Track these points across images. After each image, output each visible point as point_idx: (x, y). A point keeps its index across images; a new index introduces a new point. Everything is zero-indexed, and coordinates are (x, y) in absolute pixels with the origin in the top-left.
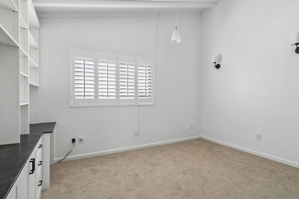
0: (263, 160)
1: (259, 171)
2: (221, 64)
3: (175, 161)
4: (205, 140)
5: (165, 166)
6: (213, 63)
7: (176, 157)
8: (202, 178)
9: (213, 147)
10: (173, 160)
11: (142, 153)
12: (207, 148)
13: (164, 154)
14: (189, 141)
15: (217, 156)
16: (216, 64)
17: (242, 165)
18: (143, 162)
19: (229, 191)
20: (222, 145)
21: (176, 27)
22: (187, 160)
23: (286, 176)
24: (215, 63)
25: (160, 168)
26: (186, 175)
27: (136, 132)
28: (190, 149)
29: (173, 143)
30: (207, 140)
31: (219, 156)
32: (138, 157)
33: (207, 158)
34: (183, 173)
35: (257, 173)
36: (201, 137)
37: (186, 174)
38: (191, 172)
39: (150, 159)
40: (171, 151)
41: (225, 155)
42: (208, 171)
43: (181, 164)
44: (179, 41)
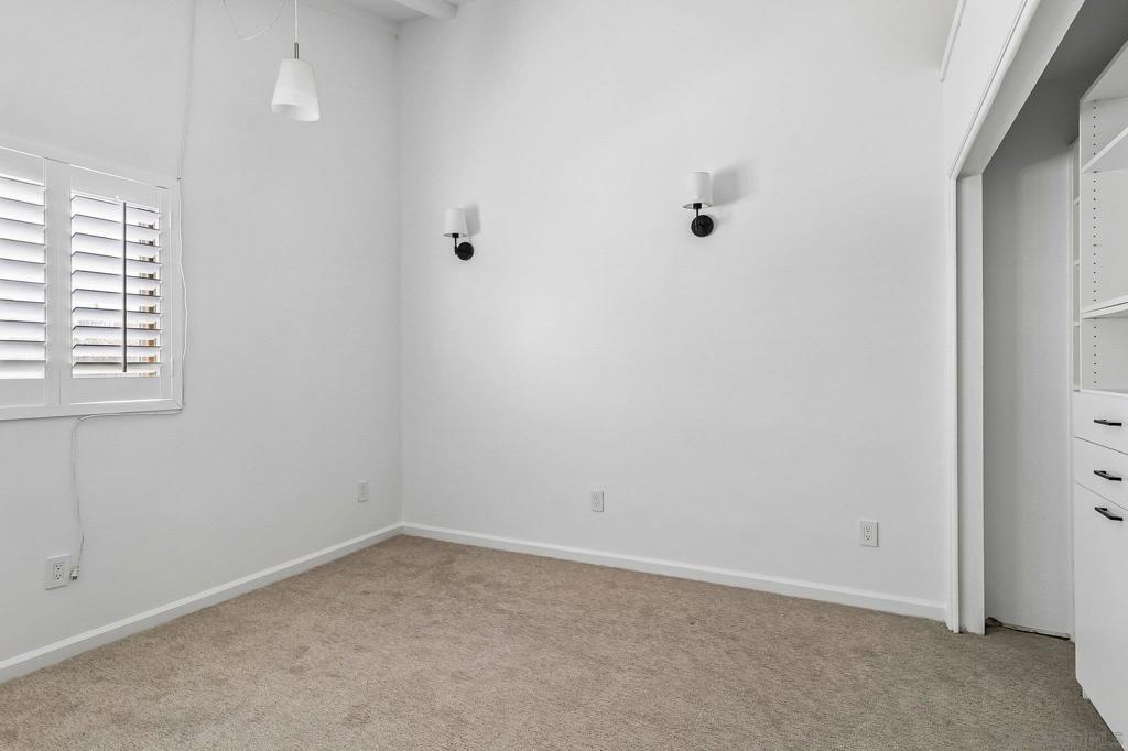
0: (614, 576)
1: (613, 622)
2: (475, 242)
3: (301, 669)
4: (414, 538)
5: (251, 715)
6: (446, 235)
7: (306, 649)
8: (435, 719)
9: (451, 561)
10: (292, 671)
11: (100, 679)
12: (431, 571)
13: (239, 649)
14: (353, 554)
15: (471, 596)
16: (460, 241)
17: (561, 611)
18: (114, 727)
19: (546, 739)
20: (480, 549)
21: (297, 45)
22: (358, 649)
23: (683, 616)
24: (456, 236)
25: (223, 735)
26: (369, 728)
27: (58, 565)
28: (365, 593)
29: (278, 578)
30: (425, 536)
31: (481, 598)
32: (73, 708)
33: (439, 617)
34: (349, 721)
35: (610, 632)
36: (402, 528)
37: (365, 721)
38: (387, 705)
39: (156, 698)
40: (274, 623)
41: (500, 585)
42: (453, 676)
43: (333, 676)
44: (313, 115)
